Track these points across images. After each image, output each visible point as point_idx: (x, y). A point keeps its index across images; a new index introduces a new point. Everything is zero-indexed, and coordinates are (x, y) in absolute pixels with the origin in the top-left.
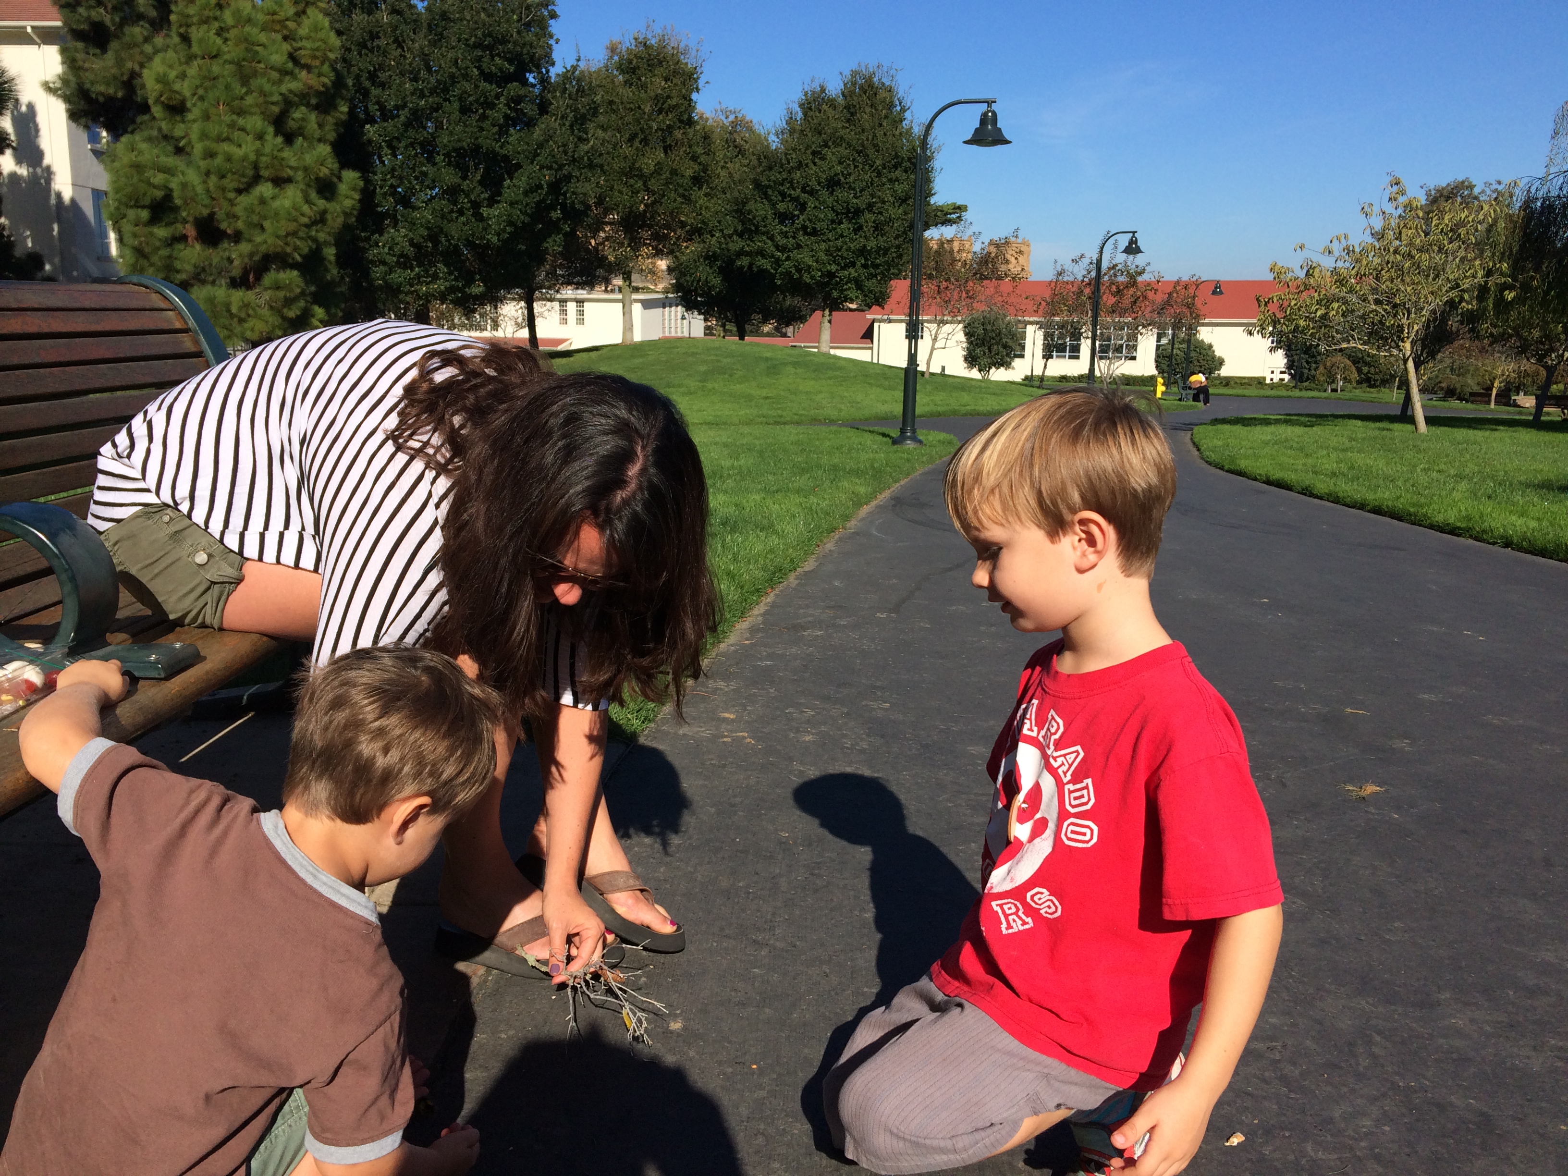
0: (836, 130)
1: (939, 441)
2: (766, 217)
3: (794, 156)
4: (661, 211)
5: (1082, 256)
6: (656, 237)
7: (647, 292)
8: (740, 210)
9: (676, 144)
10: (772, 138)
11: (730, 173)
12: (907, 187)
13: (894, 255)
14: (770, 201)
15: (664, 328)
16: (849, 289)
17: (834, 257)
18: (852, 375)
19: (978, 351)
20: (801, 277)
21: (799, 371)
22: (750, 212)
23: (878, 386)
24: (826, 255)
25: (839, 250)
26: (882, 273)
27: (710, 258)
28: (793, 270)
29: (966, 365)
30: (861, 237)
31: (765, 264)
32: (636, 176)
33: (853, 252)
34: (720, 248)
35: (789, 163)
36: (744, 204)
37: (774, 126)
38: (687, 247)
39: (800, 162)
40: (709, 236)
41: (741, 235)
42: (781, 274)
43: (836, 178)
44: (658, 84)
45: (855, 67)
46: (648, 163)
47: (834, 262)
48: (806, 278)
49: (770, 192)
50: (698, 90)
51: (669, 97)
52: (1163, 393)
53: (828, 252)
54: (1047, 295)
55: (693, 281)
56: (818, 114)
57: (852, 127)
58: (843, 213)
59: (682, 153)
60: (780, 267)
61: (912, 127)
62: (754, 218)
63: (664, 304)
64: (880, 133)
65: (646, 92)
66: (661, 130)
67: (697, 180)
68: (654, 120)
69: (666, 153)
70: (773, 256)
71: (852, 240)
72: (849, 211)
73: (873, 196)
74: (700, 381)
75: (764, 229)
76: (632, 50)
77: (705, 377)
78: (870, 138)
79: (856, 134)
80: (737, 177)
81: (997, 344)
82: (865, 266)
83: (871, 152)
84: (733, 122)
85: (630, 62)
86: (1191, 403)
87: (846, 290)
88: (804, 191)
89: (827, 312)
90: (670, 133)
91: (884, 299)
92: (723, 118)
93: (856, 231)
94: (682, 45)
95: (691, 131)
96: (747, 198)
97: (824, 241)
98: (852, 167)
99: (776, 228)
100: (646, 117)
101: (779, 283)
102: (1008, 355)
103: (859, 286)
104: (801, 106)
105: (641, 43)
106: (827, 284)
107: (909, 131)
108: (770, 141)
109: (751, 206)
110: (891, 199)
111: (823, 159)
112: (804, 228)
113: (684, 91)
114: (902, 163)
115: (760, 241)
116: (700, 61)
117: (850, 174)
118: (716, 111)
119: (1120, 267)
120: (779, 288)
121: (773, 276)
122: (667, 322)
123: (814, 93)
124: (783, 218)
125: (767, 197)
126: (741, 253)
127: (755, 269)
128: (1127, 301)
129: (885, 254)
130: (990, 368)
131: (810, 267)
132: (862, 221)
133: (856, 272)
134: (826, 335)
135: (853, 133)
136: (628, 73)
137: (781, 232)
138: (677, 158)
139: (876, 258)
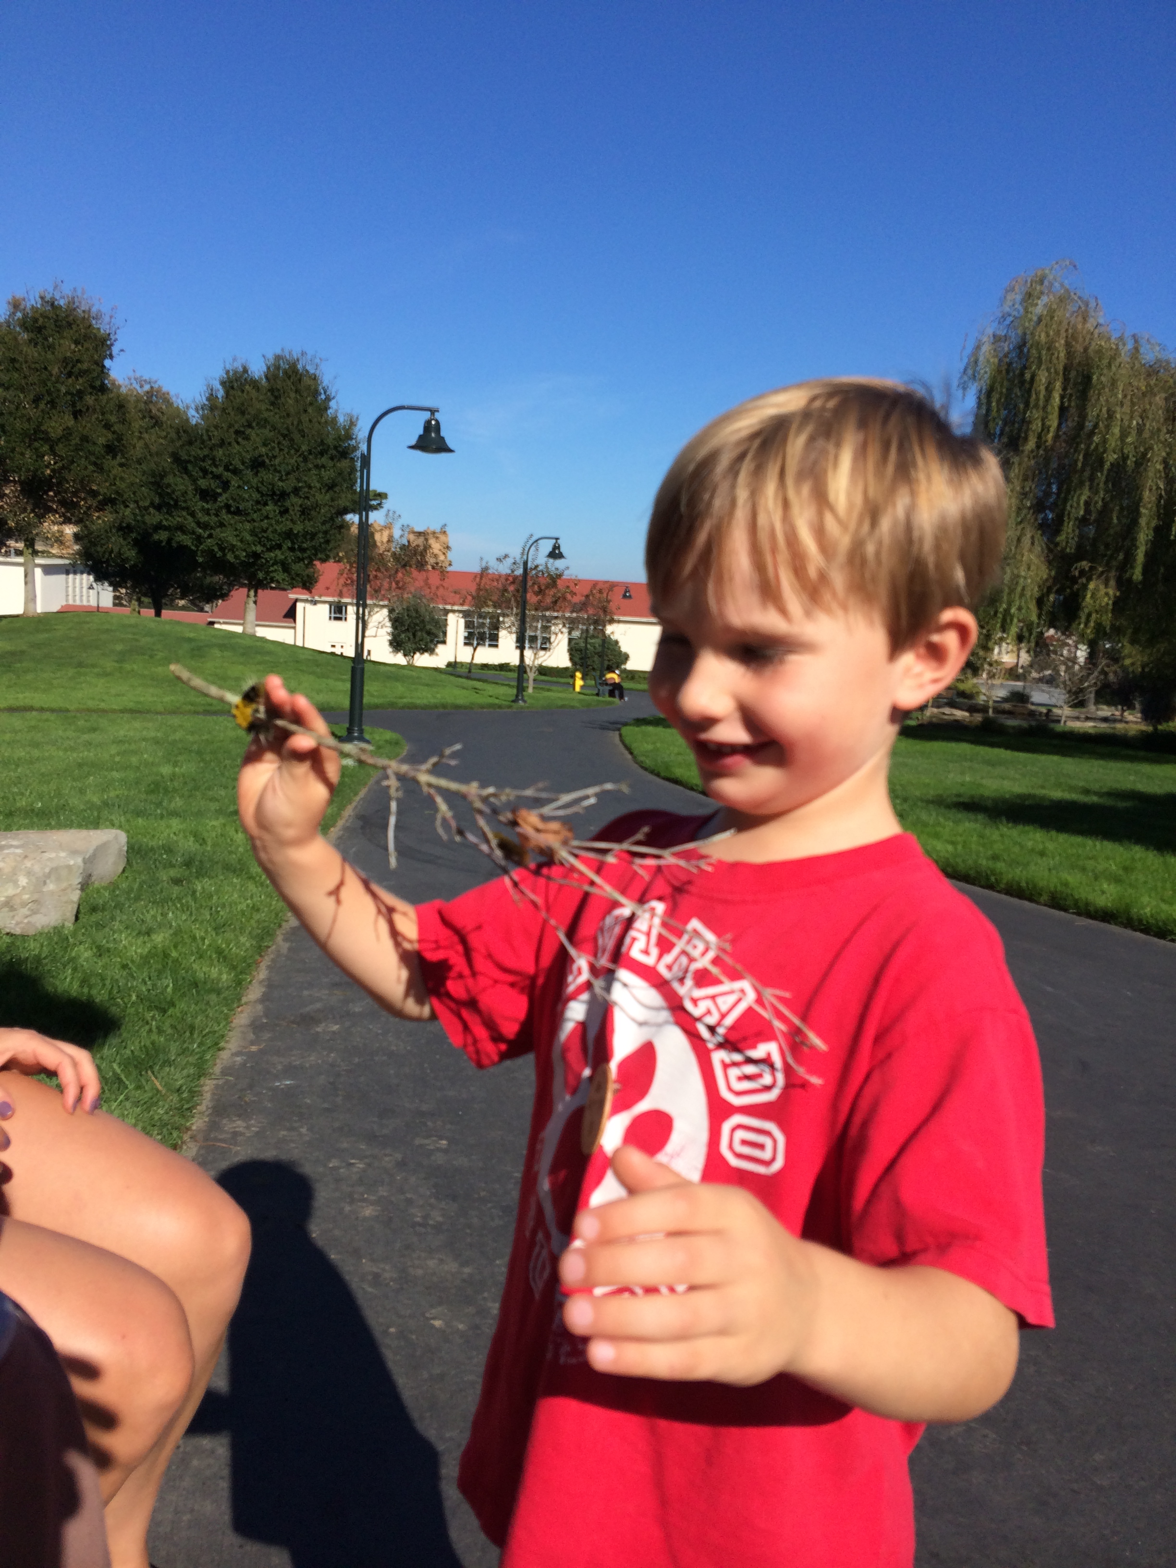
0: (260, 411)
1: (386, 741)
2: (186, 492)
3: (216, 433)
4: (70, 477)
5: (506, 556)
6: (63, 503)
7: (48, 557)
8: (157, 482)
9: (88, 409)
10: (192, 412)
11: (146, 444)
12: (333, 475)
13: (322, 540)
14: (190, 476)
15: (67, 595)
16: (276, 571)
17: (260, 538)
18: (282, 660)
19: (403, 636)
20: (225, 555)
21: (226, 654)
22: (169, 485)
23: (311, 673)
24: (251, 535)
25: (265, 531)
26: (309, 557)
27: (124, 529)
28: (216, 549)
29: (391, 650)
30: (287, 520)
31: (186, 540)
32: (40, 439)
33: (279, 534)
34: (135, 520)
35: (210, 439)
36: (162, 477)
37: (194, 400)
38: (99, 518)
39: (222, 440)
40: (122, 507)
41: (158, 508)
42: (203, 551)
43: (260, 459)
44: (67, 347)
45: (278, 351)
46: (56, 425)
47: (260, 543)
48: (230, 557)
49: (190, 467)
50: (111, 357)
51: (78, 361)
52: (582, 687)
53: (253, 533)
54: (473, 589)
55: (104, 552)
56: (240, 393)
57: (277, 411)
58: (268, 495)
59: (93, 419)
60: (201, 544)
61: (336, 417)
62: (173, 492)
63: (67, 570)
64: (305, 418)
65: (53, 353)
66: (69, 394)
67: (111, 449)
68: (63, 383)
69: (76, 418)
70: (193, 533)
71: (278, 522)
72: (274, 493)
73: (299, 480)
74: (117, 662)
75: (183, 505)
76: (37, 308)
77: (122, 657)
78: (295, 423)
79: (280, 418)
80: (154, 449)
81: (421, 630)
82: (292, 549)
83: (296, 436)
84: (148, 392)
85: (36, 320)
86: (608, 699)
87: (272, 571)
88: (227, 469)
89: (252, 593)
90: (81, 398)
91: (311, 583)
92: (138, 388)
93: (282, 513)
94: (94, 310)
95: (104, 398)
96: (164, 471)
97: (249, 522)
98: (277, 450)
99: (198, 505)
100: (53, 379)
101: (200, 560)
102: (432, 641)
103: (286, 569)
104: (223, 383)
105: (48, 302)
106: (253, 564)
107: (334, 420)
108: (190, 415)
109: (170, 479)
110: (318, 485)
111: (247, 438)
112: (228, 507)
113: (96, 357)
114: (328, 450)
115: (179, 516)
116: (114, 329)
117: (275, 457)
118: (129, 379)
119: (540, 568)
120: (200, 565)
121: (195, 552)
122: (70, 589)
123: (235, 372)
124: (206, 495)
125: (186, 471)
126: (159, 527)
127: (174, 545)
128: (549, 600)
129: (312, 539)
130: (414, 653)
131: (233, 546)
132: (288, 504)
133: (282, 554)
134: (251, 615)
135: (277, 416)
136: (32, 332)
137: (203, 509)
138: (89, 425)
139: (303, 542)
